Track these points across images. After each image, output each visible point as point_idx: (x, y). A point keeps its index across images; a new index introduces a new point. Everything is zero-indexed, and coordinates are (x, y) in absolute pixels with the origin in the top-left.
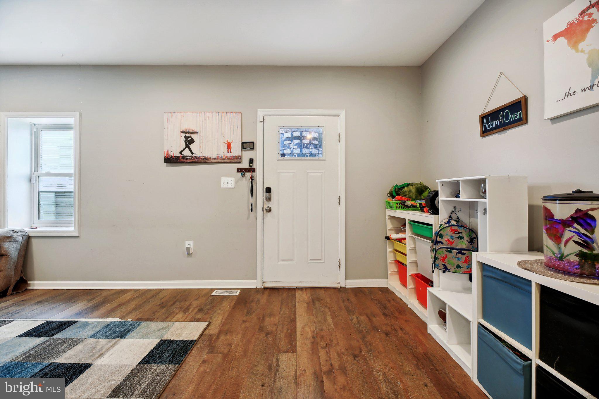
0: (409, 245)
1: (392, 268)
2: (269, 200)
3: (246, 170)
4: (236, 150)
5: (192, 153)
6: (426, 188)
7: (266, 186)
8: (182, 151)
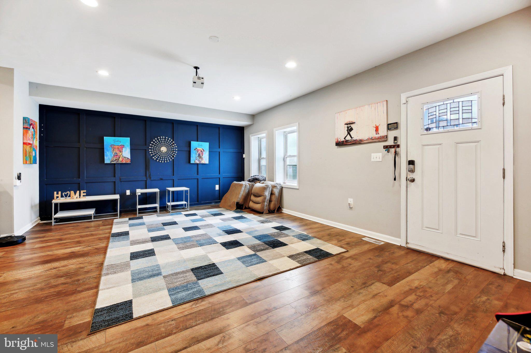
2: (412, 171)
3: (391, 147)
4: (383, 131)
5: (352, 138)
7: (409, 159)
8: (346, 137)
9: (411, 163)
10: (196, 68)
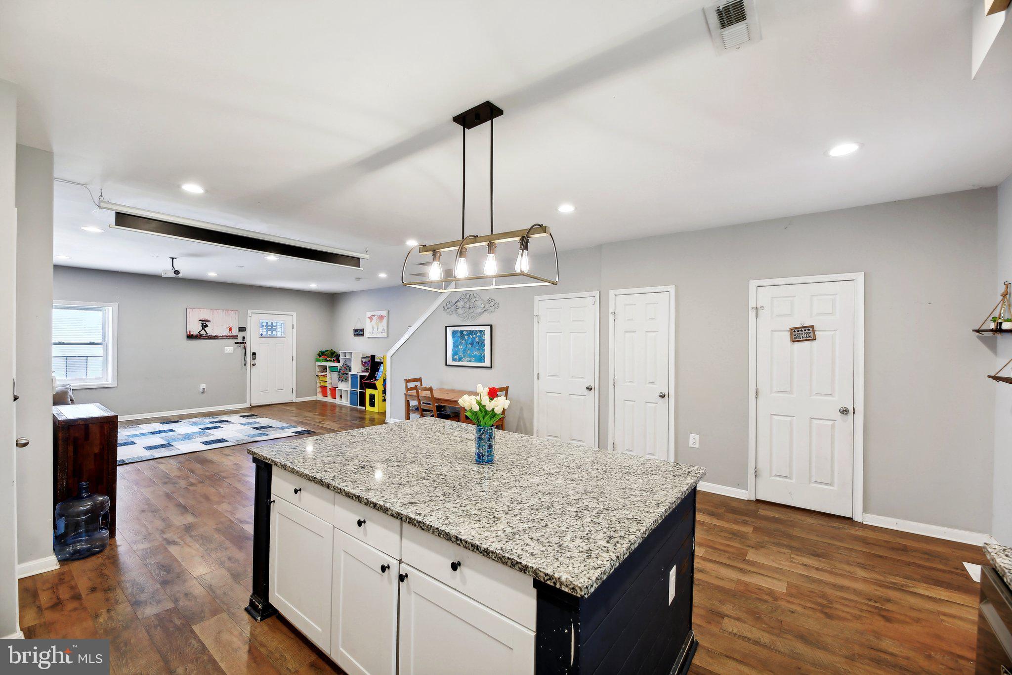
0: (329, 376)
1: (319, 390)
2: (254, 359)
3: (241, 343)
4: (235, 331)
5: (207, 333)
6: (335, 352)
7: (253, 351)
8: (200, 332)
9: (254, 354)
10: (173, 259)
